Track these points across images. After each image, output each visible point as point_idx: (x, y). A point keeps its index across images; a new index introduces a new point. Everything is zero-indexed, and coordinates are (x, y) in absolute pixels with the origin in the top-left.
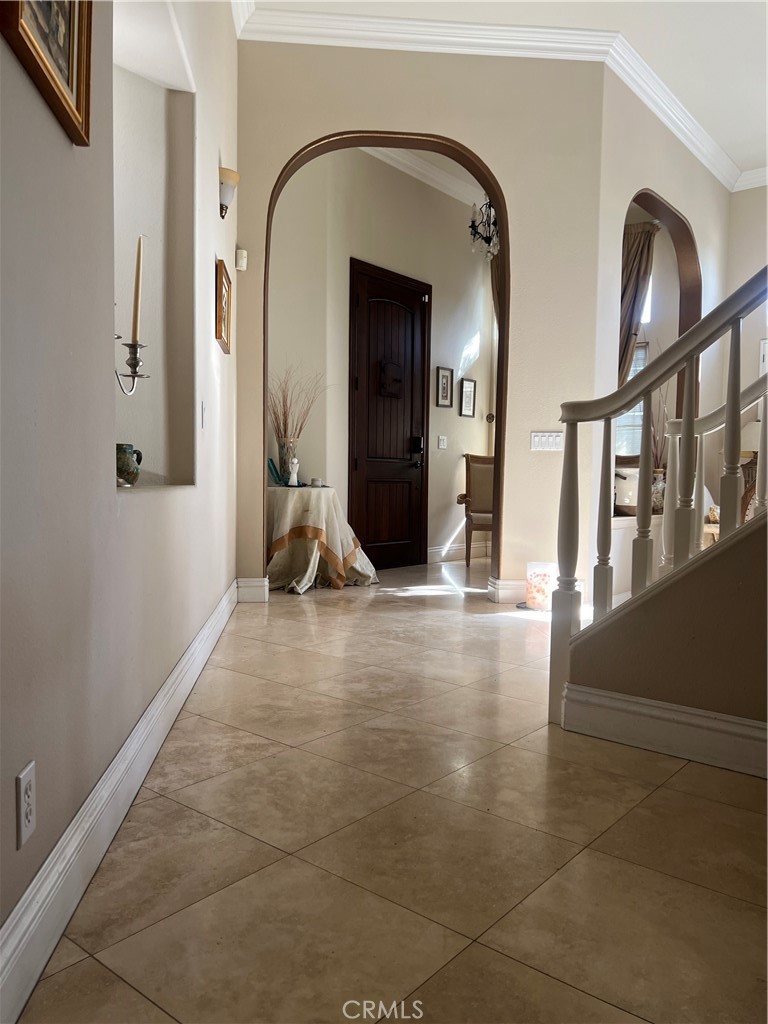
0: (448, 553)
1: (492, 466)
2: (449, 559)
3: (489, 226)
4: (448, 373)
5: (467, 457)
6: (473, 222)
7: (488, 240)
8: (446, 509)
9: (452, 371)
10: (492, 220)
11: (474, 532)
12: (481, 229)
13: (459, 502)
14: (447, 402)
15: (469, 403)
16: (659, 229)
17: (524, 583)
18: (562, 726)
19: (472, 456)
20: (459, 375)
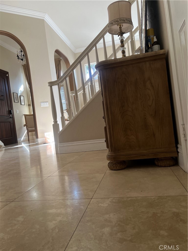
0: (23, 140)
1: (33, 116)
2: (24, 141)
3: (22, 56)
4: (16, 94)
5: (24, 115)
6: (18, 55)
7: (22, 60)
8: (21, 128)
9: (17, 94)
10: (23, 55)
11: (29, 133)
12: (20, 57)
13: (24, 126)
14: (17, 101)
15: (23, 101)
16: (61, 60)
17: (45, 138)
18: (59, 153)
19: (26, 115)
20: (19, 95)
